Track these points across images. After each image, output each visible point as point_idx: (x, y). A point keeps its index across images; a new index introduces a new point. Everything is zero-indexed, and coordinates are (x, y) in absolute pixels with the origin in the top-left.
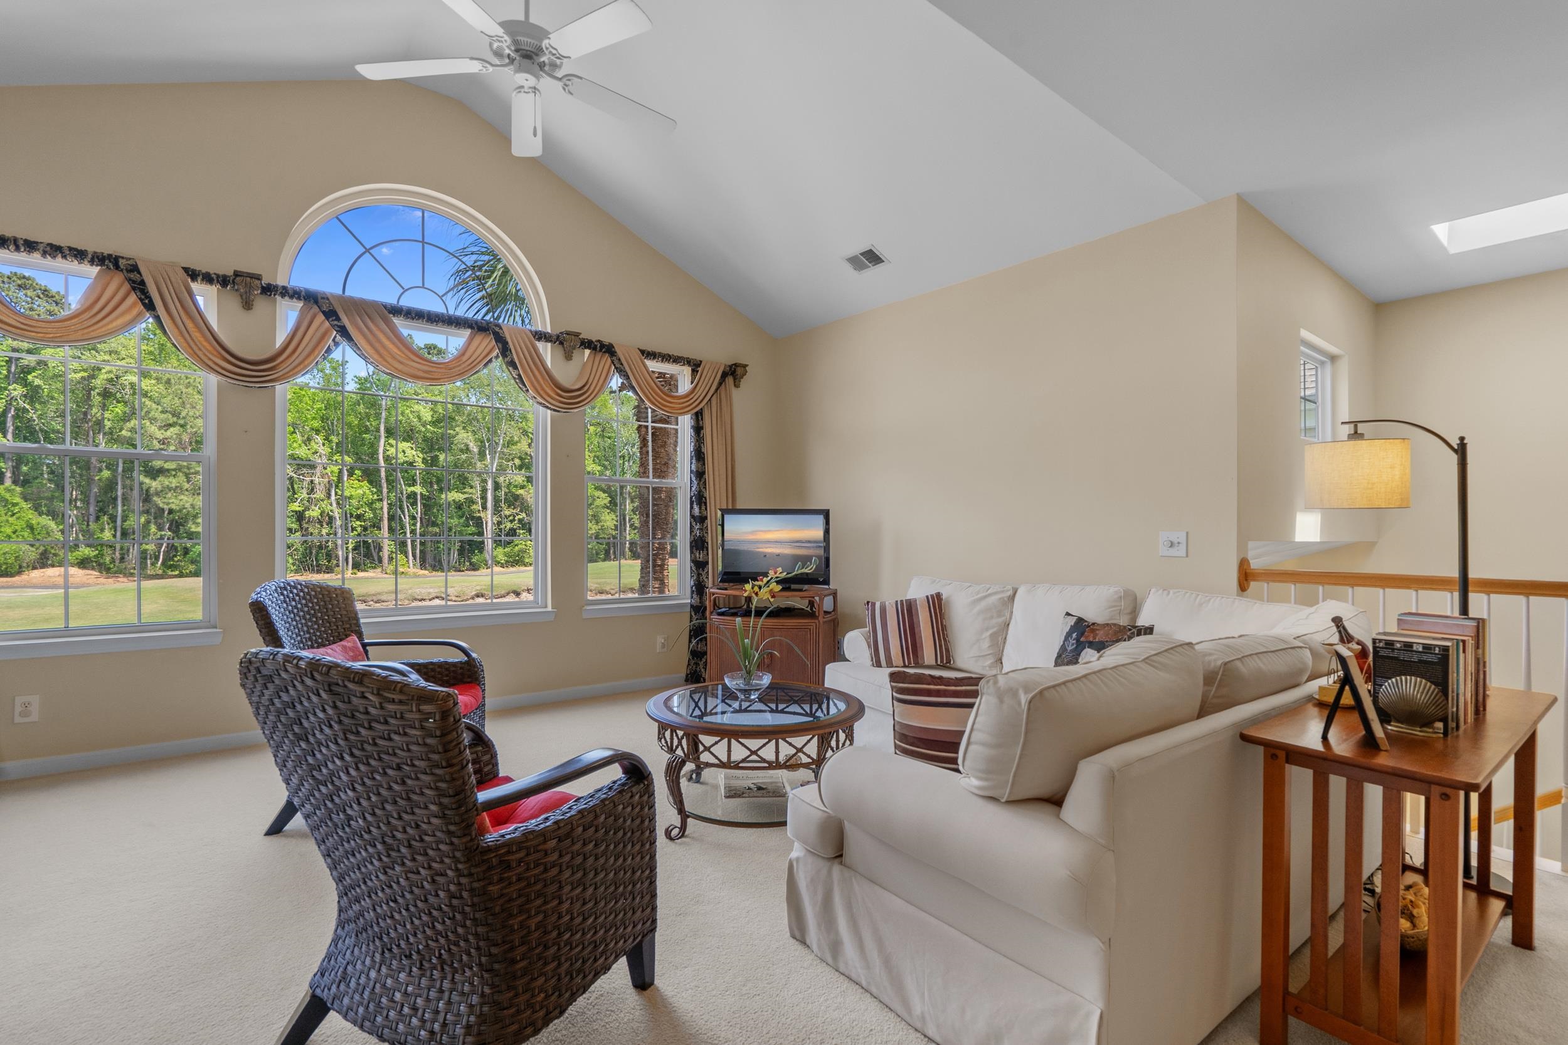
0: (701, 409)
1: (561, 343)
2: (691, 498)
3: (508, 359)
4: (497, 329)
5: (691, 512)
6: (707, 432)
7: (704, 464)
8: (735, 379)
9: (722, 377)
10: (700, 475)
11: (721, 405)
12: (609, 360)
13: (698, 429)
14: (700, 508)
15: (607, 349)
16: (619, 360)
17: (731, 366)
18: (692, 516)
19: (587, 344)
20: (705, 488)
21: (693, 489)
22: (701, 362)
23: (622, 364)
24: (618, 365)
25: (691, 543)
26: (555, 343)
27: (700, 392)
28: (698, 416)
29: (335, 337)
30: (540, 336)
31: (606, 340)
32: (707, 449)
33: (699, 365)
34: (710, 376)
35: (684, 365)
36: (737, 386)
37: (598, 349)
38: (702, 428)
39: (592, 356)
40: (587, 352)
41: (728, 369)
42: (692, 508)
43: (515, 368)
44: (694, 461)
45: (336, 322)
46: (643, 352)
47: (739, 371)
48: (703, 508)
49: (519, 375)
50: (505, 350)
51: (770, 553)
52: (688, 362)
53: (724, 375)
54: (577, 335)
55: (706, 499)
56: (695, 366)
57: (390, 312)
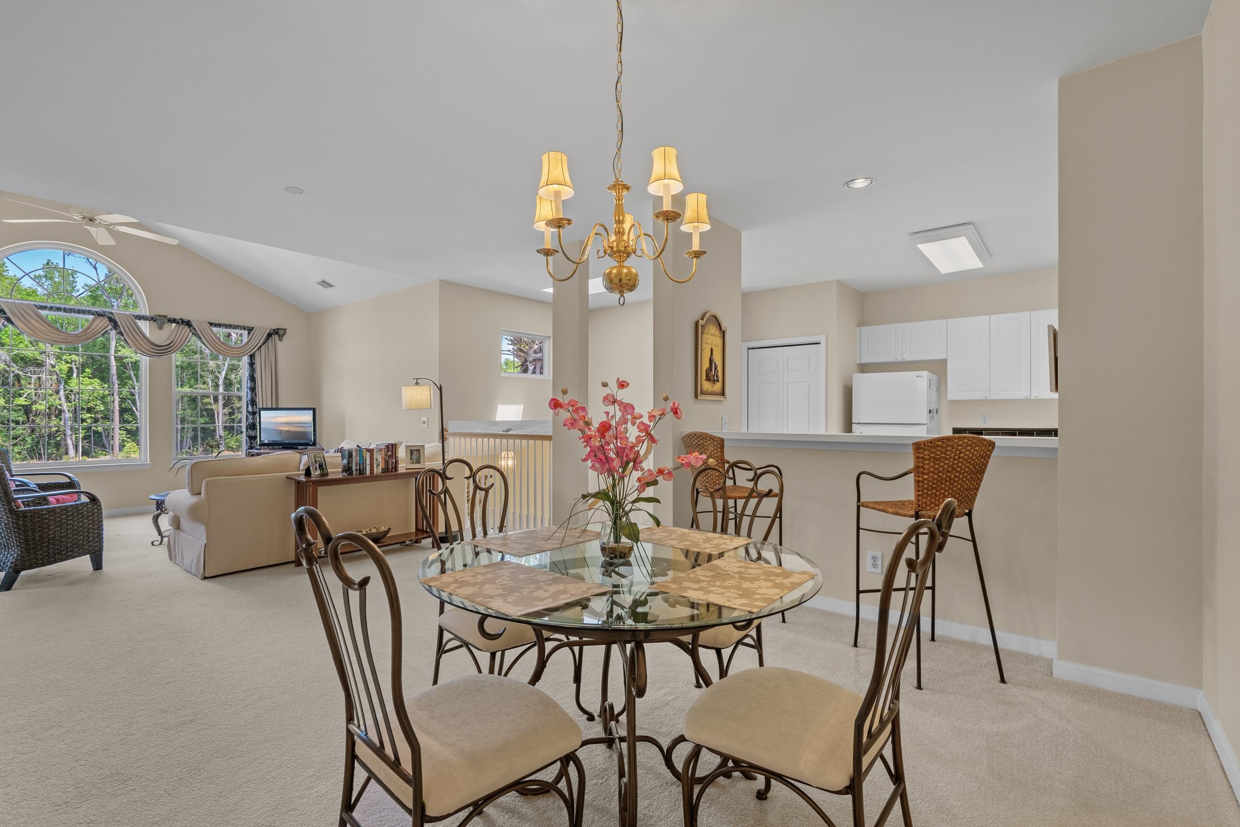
0: (254, 353)
1: (155, 321)
2: (247, 402)
3: (118, 330)
4: (110, 315)
5: (247, 409)
6: (257, 366)
7: (255, 383)
8: (279, 336)
9: (267, 336)
10: (253, 389)
11: (268, 353)
12: (189, 330)
13: (252, 364)
14: (253, 407)
15: (188, 324)
16: (195, 329)
17: (274, 330)
18: (248, 412)
19: (174, 321)
20: (256, 396)
21: (249, 397)
22: (253, 328)
23: (196, 331)
24: (193, 332)
25: (247, 426)
26: (150, 321)
27: (252, 344)
28: (252, 357)
29: (4, 322)
30: (140, 318)
31: (186, 318)
32: (258, 375)
33: (252, 330)
34: (259, 337)
35: (241, 330)
36: (281, 340)
37: (180, 323)
38: (254, 364)
39: (177, 327)
40: (174, 325)
41: (273, 331)
42: (247, 407)
43: (123, 335)
44: (249, 382)
45: (4, 315)
46: (211, 324)
47: (280, 332)
48: (255, 407)
49: (125, 339)
50: (115, 325)
51: (283, 430)
52: (244, 328)
53: (270, 335)
54: (165, 317)
55: (256, 402)
56: (250, 330)
57: (39, 309)
